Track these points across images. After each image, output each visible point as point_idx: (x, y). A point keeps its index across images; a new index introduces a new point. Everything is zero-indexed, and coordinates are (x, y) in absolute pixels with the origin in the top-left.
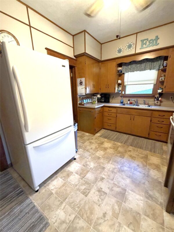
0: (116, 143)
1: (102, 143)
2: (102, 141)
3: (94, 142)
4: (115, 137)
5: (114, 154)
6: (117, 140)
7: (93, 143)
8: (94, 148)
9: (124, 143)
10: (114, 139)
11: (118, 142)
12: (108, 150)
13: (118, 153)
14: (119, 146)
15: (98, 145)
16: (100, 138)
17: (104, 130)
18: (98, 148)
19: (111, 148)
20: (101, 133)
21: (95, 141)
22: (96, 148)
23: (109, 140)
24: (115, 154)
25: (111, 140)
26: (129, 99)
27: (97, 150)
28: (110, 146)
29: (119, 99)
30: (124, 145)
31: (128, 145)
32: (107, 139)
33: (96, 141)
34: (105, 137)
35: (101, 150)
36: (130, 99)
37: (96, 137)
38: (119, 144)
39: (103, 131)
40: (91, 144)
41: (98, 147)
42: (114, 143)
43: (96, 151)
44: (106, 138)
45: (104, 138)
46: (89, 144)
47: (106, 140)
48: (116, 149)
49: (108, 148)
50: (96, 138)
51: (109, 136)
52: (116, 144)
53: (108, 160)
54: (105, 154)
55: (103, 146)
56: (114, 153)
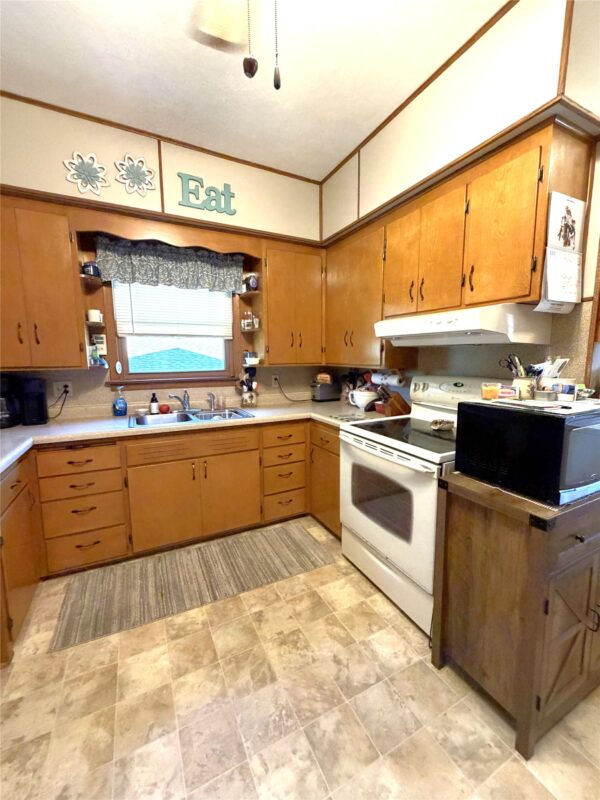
0: (179, 619)
1: (111, 682)
2: (95, 667)
3: (50, 723)
4: (151, 590)
5: (223, 694)
6: (170, 599)
7: (47, 736)
8: (85, 768)
9: (207, 594)
10: (152, 602)
11: (182, 608)
12: (181, 698)
13: (234, 674)
14: (204, 624)
15: (97, 723)
16: (70, 652)
17: (59, 586)
18: (110, 747)
19: (186, 671)
20: (48, 618)
21: (45, 705)
22: (98, 757)
23: (134, 625)
24: (231, 692)
25: (142, 622)
26: (154, 395)
27: (115, 770)
28: (165, 663)
29: (103, 397)
30: (219, 604)
31: (234, 595)
32: (120, 629)
33: (57, 700)
34: (101, 627)
35: (147, 740)
36: (154, 391)
37: (37, 668)
38: (197, 615)
39: (52, 598)
40: (36, 760)
41: (101, 734)
42: (173, 632)
43: (113, 783)
44: (107, 632)
45: (94, 637)
46: (15, 778)
47: (115, 639)
48: (209, 655)
49: (166, 687)
50: (41, 677)
51: (116, 606)
52: (182, 628)
53: (233, 766)
54: (186, 743)
55: (131, 697)
56: (217, 688)
